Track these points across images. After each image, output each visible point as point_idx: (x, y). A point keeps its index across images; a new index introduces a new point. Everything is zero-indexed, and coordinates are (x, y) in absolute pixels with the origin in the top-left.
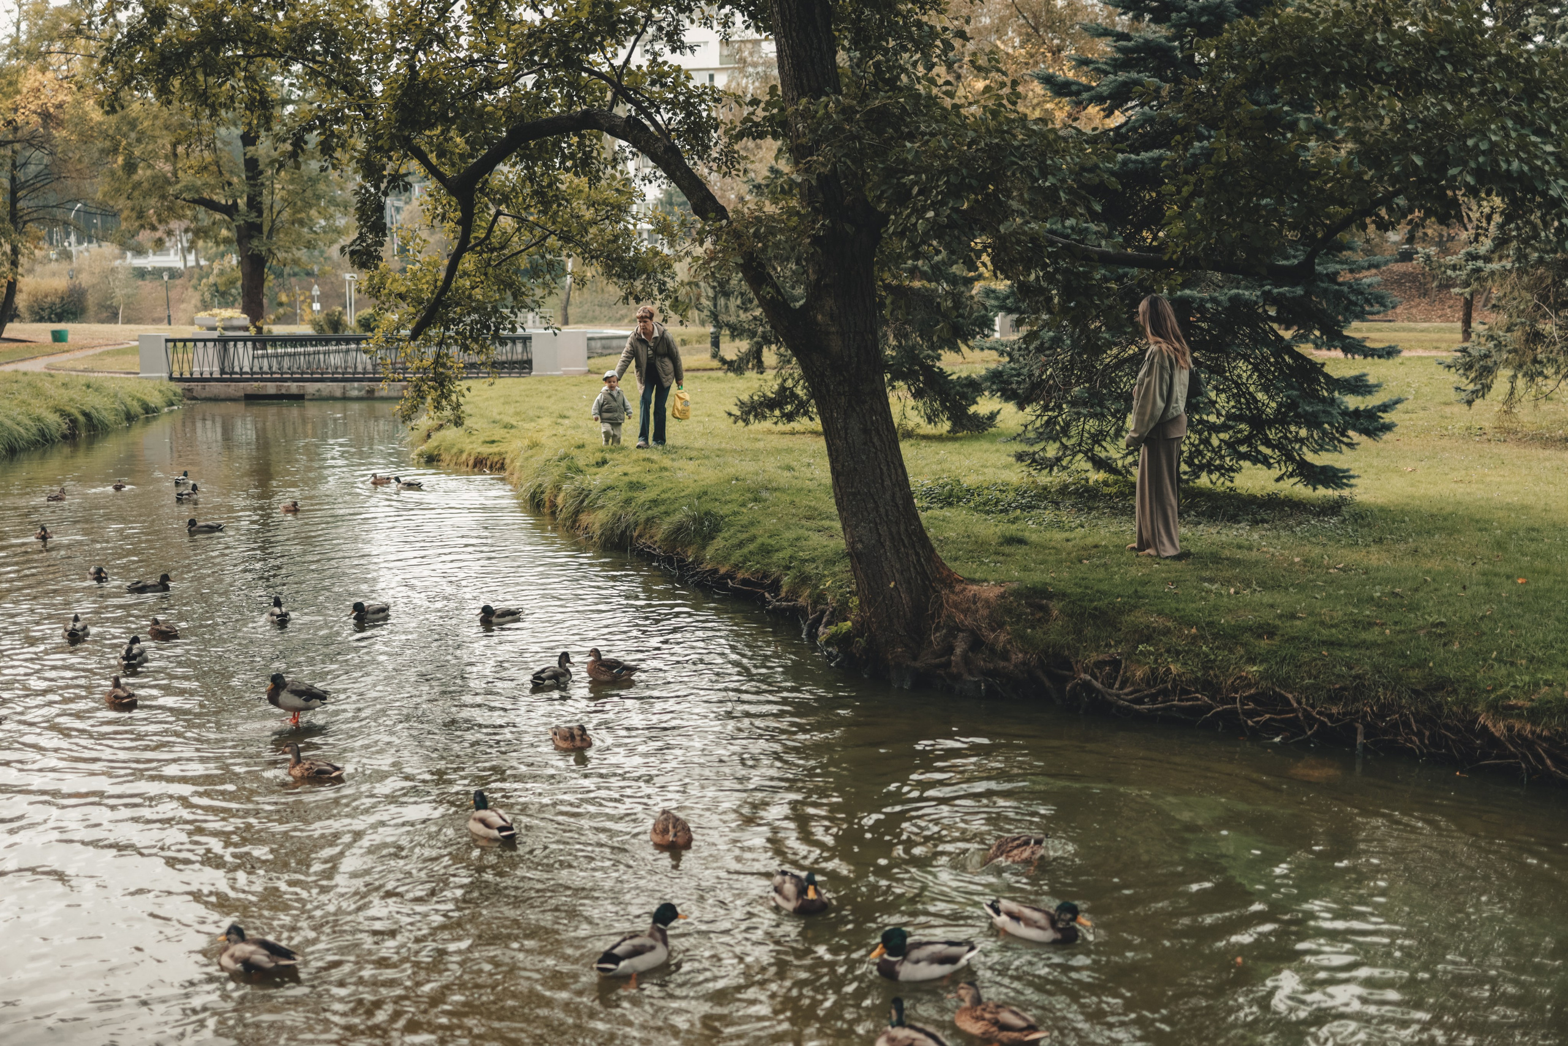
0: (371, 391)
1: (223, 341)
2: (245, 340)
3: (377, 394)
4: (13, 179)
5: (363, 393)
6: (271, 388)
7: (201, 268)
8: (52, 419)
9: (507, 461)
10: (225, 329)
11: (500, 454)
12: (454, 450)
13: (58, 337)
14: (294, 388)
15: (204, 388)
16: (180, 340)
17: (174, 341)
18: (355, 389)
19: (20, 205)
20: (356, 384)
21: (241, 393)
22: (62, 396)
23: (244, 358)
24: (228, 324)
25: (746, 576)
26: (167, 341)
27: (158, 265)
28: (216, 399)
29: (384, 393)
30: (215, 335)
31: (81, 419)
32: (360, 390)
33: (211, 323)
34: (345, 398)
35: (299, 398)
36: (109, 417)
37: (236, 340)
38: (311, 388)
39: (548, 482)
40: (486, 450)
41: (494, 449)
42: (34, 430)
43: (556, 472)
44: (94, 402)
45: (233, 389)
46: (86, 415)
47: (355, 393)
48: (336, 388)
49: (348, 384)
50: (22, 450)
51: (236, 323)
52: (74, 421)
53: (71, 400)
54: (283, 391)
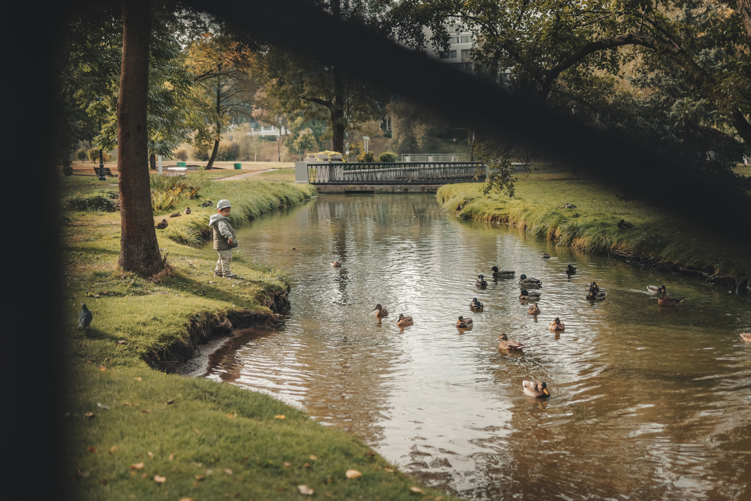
0: (406, 190)
1: (331, 166)
2: (341, 165)
3: (409, 191)
4: (219, 91)
5: (402, 190)
6: (358, 188)
7: (288, 135)
8: (274, 199)
9: (510, 218)
10: (332, 160)
11: (506, 214)
12: (480, 213)
13: (237, 167)
14: (368, 187)
15: (325, 188)
16: (314, 165)
17: (312, 165)
18: (398, 188)
19: (221, 104)
20: (399, 186)
21: (343, 190)
22: (275, 189)
23: (340, 174)
24: (334, 157)
25: (691, 264)
26: (308, 165)
27: (267, 134)
28: (330, 193)
29: (412, 190)
30: (328, 162)
31: (285, 200)
32: (401, 189)
33: (325, 157)
34: (393, 193)
35: (371, 193)
36: (295, 199)
37: (337, 165)
38: (377, 187)
39: (549, 225)
40: (497, 213)
41: (501, 212)
42: (268, 204)
43: (553, 221)
44: (288, 192)
45: (339, 188)
46: (286, 198)
47: (398, 190)
48: (389, 188)
49: (395, 186)
50: (266, 213)
51: (337, 157)
52: (282, 201)
53: (279, 191)
54: (364, 189)
